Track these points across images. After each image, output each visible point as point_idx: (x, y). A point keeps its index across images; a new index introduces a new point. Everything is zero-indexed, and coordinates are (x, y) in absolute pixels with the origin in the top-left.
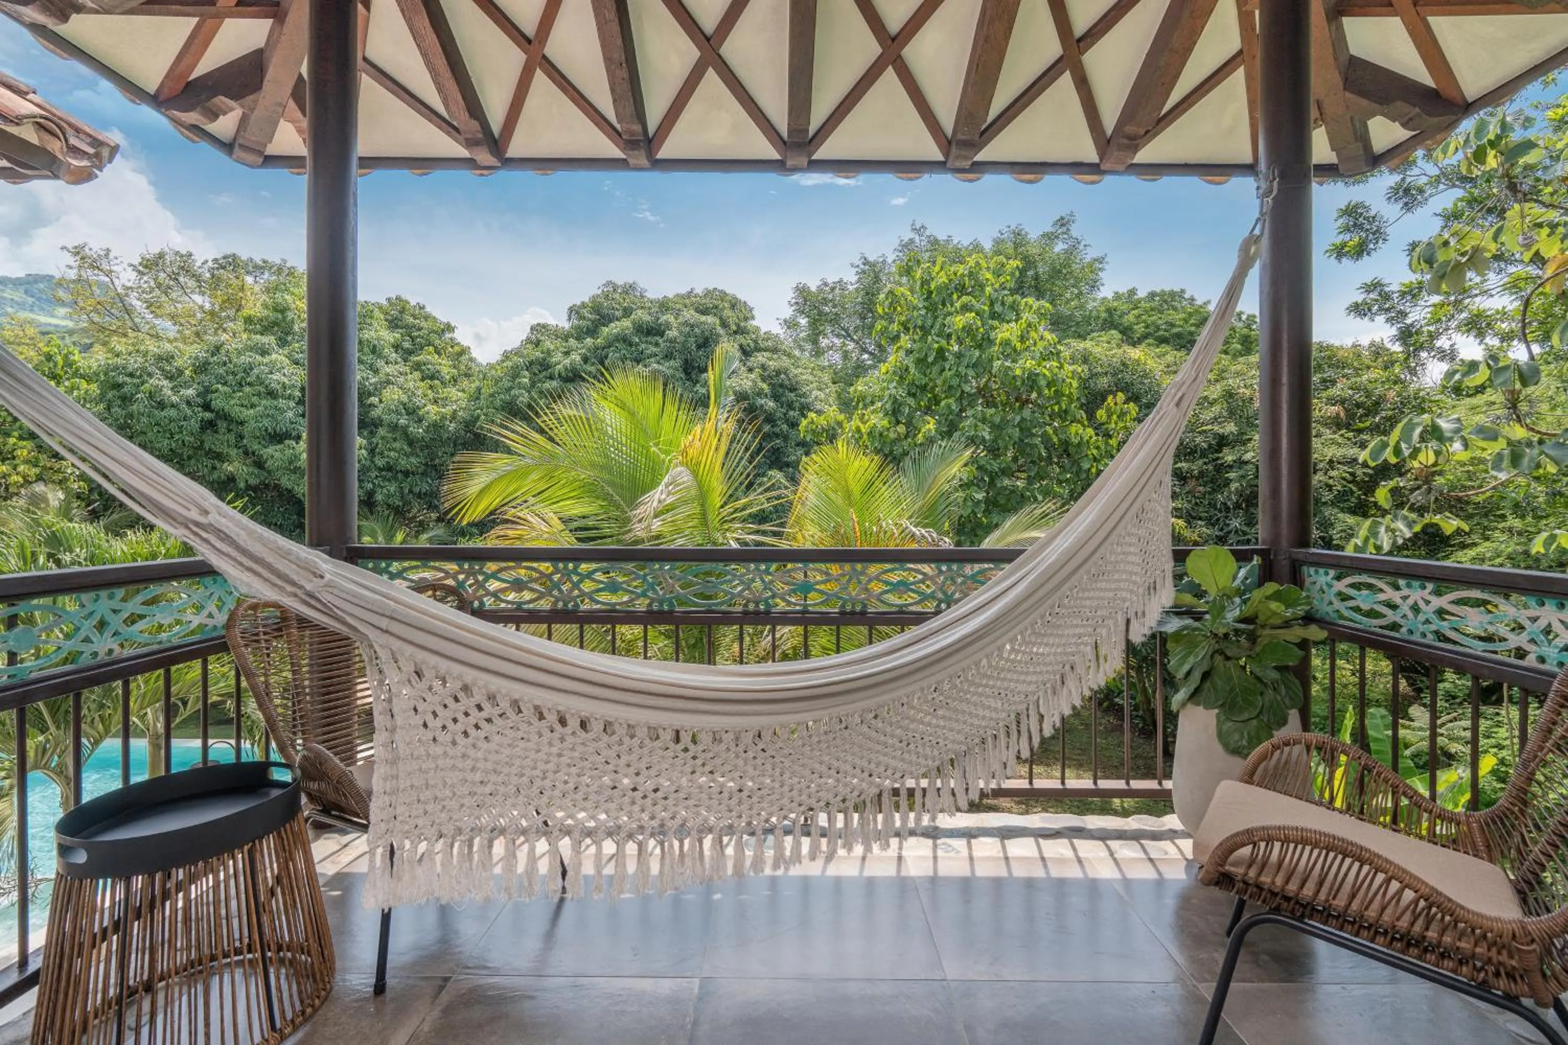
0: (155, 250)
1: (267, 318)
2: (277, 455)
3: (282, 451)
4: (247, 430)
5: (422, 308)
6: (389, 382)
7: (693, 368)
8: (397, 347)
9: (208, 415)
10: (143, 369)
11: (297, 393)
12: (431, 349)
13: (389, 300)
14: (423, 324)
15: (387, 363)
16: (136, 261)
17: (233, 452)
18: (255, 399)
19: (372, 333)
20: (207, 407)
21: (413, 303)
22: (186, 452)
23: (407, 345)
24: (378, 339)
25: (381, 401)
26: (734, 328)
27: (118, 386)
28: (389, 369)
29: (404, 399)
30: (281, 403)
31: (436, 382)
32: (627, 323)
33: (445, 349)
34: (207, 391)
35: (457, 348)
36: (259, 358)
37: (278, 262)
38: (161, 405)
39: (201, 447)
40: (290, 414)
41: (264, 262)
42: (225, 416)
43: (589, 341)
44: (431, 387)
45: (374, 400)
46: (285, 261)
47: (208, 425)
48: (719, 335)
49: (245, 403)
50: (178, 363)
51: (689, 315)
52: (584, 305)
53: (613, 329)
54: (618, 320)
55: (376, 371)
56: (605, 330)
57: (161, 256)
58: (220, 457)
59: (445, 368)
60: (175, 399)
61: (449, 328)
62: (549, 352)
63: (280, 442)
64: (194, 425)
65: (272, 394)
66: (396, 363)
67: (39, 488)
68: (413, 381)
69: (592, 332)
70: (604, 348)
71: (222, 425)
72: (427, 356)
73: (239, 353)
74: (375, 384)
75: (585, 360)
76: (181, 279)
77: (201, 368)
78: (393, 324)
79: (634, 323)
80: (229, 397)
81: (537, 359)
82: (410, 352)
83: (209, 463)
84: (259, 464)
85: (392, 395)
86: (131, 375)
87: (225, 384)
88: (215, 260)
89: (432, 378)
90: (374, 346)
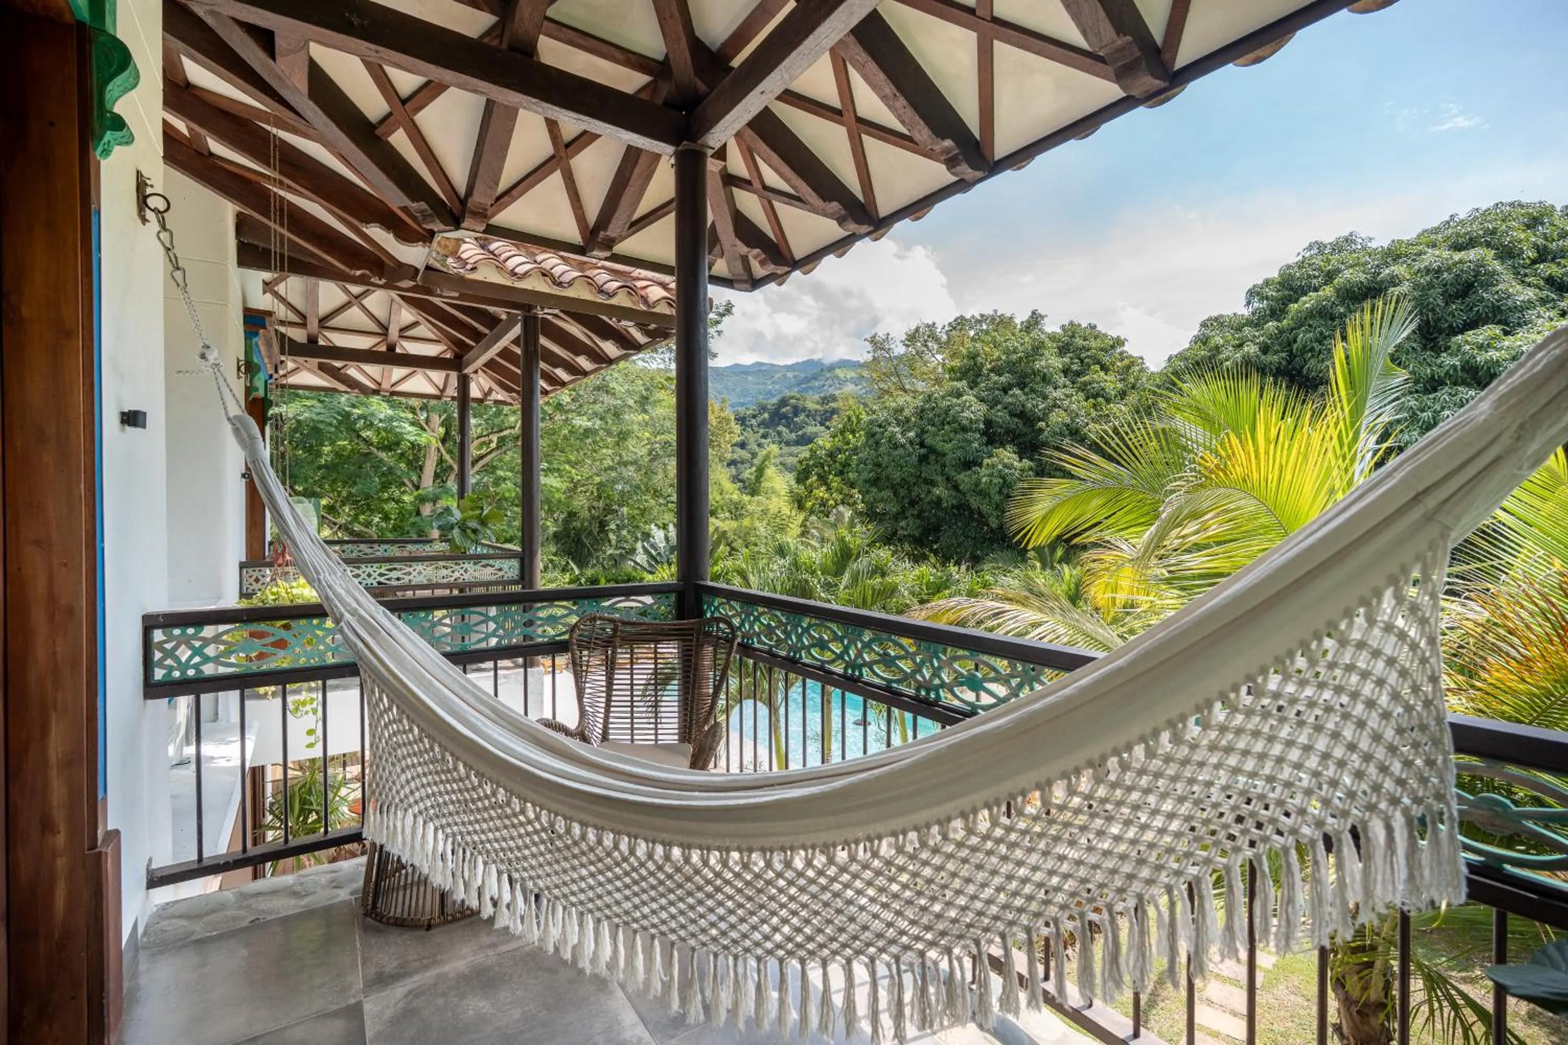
0: (913, 328)
1: (965, 366)
2: (966, 479)
3: (970, 477)
4: (947, 459)
5: (1093, 327)
6: (1055, 406)
7: (1440, 331)
8: (1066, 371)
9: (923, 451)
10: (886, 420)
11: (982, 426)
12: (1097, 367)
13: (1063, 327)
14: (1093, 344)
15: (1055, 388)
16: (904, 337)
17: (939, 478)
18: (952, 435)
19: (1043, 363)
20: (922, 445)
21: (1084, 325)
22: (912, 480)
23: (1075, 367)
24: (1048, 367)
25: (1048, 426)
26: (1532, 254)
27: (873, 435)
28: (1057, 394)
29: (1068, 421)
30: (969, 435)
31: (1100, 399)
32: (1328, 291)
33: (1113, 364)
34: (923, 432)
35: (1126, 362)
36: (955, 400)
37: (991, 313)
38: (896, 446)
39: (919, 477)
40: (976, 445)
41: (982, 316)
42: (932, 450)
43: (1271, 325)
44: (1095, 406)
45: (1042, 424)
46: (996, 311)
47: (923, 459)
48: (1494, 273)
49: (946, 438)
50: (907, 413)
51: (1431, 258)
52: (1267, 283)
53: (1308, 302)
54: (1316, 290)
55: (1045, 398)
56: (1294, 307)
57: (917, 330)
58: (932, 483)
59: (1110, 383)
60: (903, 440)
61: (1119, 342)
62: (1217, 348)
63: (970, 468)
64: (914, 459)
65: (964, 429)
66: (1065, 386)
67: (841, 508)
68: (1078, 403)
69: (1276, 313)
70: (1292, 329)
71: (932, 458)
72: (1096, 376)
73: (943, 397)
74: (1044, 409)
75: (1265, 349)
76: (930, 344)
77: (920, 413)
78: (1063, 350)
79: (1338, 291)
80: (935, 435)
81: (1203, 358)
82: (1079, 374)
83: (925, 488)
84: (956, 488)
85: (1058, 418)
86: (880, 426)
87: (933, 425)
88: (950, 324)
89: (1095, 396)
90: (1045, 375)
